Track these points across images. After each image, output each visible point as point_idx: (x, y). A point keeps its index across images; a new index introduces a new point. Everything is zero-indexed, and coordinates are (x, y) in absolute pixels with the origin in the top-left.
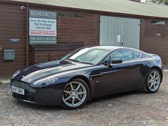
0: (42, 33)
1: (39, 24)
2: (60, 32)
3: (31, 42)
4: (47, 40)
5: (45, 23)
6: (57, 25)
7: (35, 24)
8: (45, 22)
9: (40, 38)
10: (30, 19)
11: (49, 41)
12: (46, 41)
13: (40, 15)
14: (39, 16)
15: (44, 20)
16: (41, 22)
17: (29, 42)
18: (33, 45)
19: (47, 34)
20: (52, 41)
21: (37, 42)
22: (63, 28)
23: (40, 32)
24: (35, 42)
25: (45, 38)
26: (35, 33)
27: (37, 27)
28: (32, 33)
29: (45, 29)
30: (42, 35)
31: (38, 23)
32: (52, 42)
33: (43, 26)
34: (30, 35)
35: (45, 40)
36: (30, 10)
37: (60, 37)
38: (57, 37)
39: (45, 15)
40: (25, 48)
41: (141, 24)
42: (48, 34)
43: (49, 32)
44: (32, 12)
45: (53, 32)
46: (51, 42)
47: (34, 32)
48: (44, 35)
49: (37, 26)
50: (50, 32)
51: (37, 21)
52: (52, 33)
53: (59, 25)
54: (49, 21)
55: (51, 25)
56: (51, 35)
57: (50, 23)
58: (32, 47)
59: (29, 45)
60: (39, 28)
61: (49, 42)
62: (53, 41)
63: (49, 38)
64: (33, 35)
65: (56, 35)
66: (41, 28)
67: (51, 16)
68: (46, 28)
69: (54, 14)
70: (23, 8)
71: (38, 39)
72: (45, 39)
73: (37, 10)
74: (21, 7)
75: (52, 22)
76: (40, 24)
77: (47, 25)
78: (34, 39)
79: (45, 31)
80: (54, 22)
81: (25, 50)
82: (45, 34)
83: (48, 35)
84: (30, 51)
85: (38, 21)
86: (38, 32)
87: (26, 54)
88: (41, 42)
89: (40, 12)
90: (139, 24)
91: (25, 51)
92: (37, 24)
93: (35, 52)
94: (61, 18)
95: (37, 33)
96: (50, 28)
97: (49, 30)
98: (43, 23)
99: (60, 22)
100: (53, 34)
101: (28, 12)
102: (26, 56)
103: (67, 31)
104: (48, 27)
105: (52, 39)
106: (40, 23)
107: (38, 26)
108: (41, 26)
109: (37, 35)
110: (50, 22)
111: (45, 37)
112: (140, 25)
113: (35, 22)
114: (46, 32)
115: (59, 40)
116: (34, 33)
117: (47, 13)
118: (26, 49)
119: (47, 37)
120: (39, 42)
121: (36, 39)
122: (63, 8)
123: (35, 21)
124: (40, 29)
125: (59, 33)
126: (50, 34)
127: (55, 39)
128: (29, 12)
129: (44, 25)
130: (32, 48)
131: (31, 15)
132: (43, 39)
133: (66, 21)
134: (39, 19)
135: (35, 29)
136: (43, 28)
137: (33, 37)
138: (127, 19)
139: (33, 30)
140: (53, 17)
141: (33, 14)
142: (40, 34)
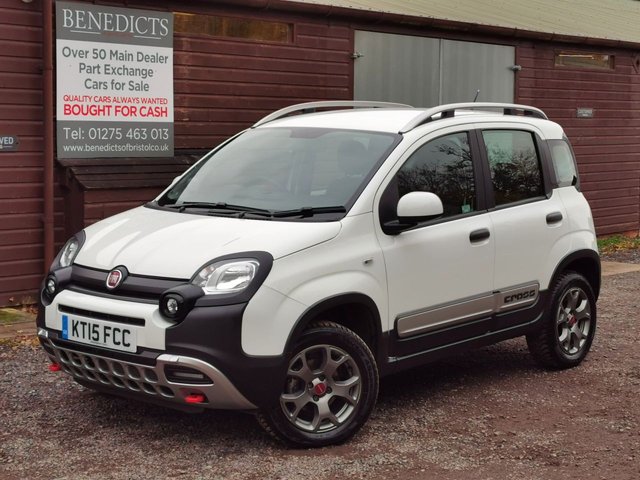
0: (112, 110)
1: (98, 67)
2: (186, 104)
3: (66, 149)
4: (133, 142)
5: (124, 62)
6: (174, 70)
7: (82, 67)
8: (124, 57)
9: (103, 133)
10: (61, 43)
11: (140, 142)
12: (128, 146)
13: (103, 26)
14: (97, 30)
15: (121, 48)
16: (107, 61)
17: (55, 151)
18: (76, 163)
19: (132, 111)
20: (154, 143)
21: (92, 148)
22: (200, 85)
23: (102, 105)
24: (80, 148)
25: (124, 132)
26: (81, 109)
27: (89, 84)
28: (68, 110)
29: (126, 93)
30: (112, 118)
31: (94, 63)
32: (157, 148)
33: (118, 79)
34: (61, 116)
35: (125, 141)
36: (59, 4)
37: (190, 124)
38: (175, 126)
39: (123, 25)
40: (41, 177)
41: (519, 67)
42: (138, 113)
43: (141, 105)
44: (69, 14)
45: (159, 105)
47: (76, 102)
48: (120, 118)
49: (90, 76)
50: (144, 105)
51: (90, 55)
52: (153, 106)
53: (185, 70)
54: (140, 56)
55: (150, 73)
56: (151, 119)
57: (143, 65)
58: (71, 171)
59: (57, 164)
60: (97, 85)
61: (141, 148)
62: (160, 142)
63: (141, 132)
64: (72, 118)
65: (170, 118)
66: (109, 85)
67: (149, 33)
68: (127, 86)
69: (164, 23)
71: (93, 135)
72: (124, 135)
73: (91, 6)
75: (155, 59)
76: (102, 70)
77: (133, 72)
78: (76, 135)
79: (124, 100)
80: (162, 59)
81: (37, 185)
82: (125, 111)
83: (138, 119)
84: (62, 190)
85: (97, 54)
86: (93, 103)
87: (43, 203)
88: (108, 148)
89: (103, 16)
90: (511, 69)
91: (40, 193)
92: (91, 70)
93: (87, 197)
94: (191, 43)
95: (89, 109)
96: (146, 87)
97: (141, 94)
98: (115, 63)
99: (187, 61)
100: (160, 114)
101: (51, 15)
102: (43, 212)
103: (216, 100)
104: (137, 79)
105: (155, 137)
106: (102, 63)
107: (95, 77)
108: (108, 79)
109: (89, 118)
110: (146, 58)
111: (125, 126)
112: (516, 71)
113: (83, 60)
114: (129, 105)
115: (184, 138)
116: (76, 110)
117: (131, 19)
118: (42, 182)
119: (134, 125)
120: (101, 148)
121: (85, 135)
123: (83, 54)
124: (101, 93)
125: (182, 110)
126: (145, 112)
127: (167, 135)
128: (54, 12)
129: (121, 71)
130: (71, 179)
131: (65, 25)
132: (115, 135)
133: (214, 55)
134: (99, 46)
135: (82, 92)
136: (118, 86)
137: (74, 125)
138: (461, 44)
139: (72, 94)
140: (158, 35)
141: (75, 24)
142: (101, 113)
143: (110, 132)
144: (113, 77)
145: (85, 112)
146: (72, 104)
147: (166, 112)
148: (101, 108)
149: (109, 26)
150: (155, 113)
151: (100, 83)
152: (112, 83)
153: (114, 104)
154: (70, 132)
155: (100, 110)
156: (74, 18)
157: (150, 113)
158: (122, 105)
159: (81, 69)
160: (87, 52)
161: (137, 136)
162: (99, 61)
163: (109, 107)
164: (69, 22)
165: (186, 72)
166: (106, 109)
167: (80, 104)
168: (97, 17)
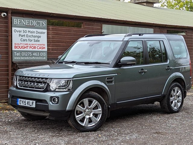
0: (29, 47)
1: (25, 35)
3: (15, 58)
4: (35, 56)
5: (32, 34)
6: (47, 36)
7: (20, 35)
8: (32, 32)
10: (13, 29)
11: (37, 56)
13: (26, 24)
14: (24, 25)
15: (31, 30)
16: (27, 33)
17: (12, 59)
18: (18, 62)
19: (35, 48)
21: (23, 58)
22: (55, 40)
23: (26, 46)
24: (19, 58)
25: (32, 54)
26: (19, 47)
27: (22, 40)
28: (16, 47)
29: (33, 42)
30: (29, 49)
31: (23, 34)
33: (30, 38)
34: (13, 49)
35: (33, 56)
36: (13, 17)
37: (52, 51)
38: (47, 52)
39: (32, 23)
40: (8, 66)
42: (36, 48)
43: (37, 46)
44: (16, 20)
45: (43, 46)
46: (40, 58)
47: (18, 45)
48: (31, 50)
49: (22, 38)
50: (38, 46)
51: (22, 32)
52: (41, 46)
54: (37, 32)
55: (40, 37)
56: (40, 50)
57: (38, 35)
58: (16, 65)
59: (12, 62)
60: (24, 40)
61: (37, 58)
62: (43, 57)
63: (37, 54)
64: (17, 49)
65: (46, 50)
66: (28, 40)
67: (40, 26)
68: (33, 41)
69: (44, 23)
70: (4, 15)
71: (23, 54)
73: (23, 18)
74: (2, 14)
75: (41, 33)
76: (26, 36)
77: (35, 37)
78: (18, 54)
79: (32, 44)
80: (44, 33)
81: (6, 68)
82: (33, 48)
83: (36, 50)
84: (13, 70)
85: (24, 32)
86: (23, 45)
87: (8, 73)
88: (28, 58)
89: (26, 21)
91: (8, 70)
92: (22, 36)
94: (52, 28)
95: (22, 47)
96: (39, 41)
97: (37, 43)
98: (30, 34)
99: (51, 33)
100: (43, 49)
102: (8, 76)
103: (60, 44)
104: (36, 39)
105: (42, 54)
106: (26, 34)
107: (24, 38)
108: (28, 39)
109: (22, 49)
110: (39, 33)
111: (33, 52)
113: (20, 33)
114: (34, 46)
115: (50, 55)
116: (18, 47)
117: (34, 22)
119: (35, 52)
120: (25, 58)
121: (21, 54)
122: (55, 15)
124: (25, 42)
125: (50, 47)
126: (38, 48)
127: (45, 54)
128: (11, 20)
129: (31, 36)
130: (16, 67)
131: (15, 24)
132: (30, 54)
133: (59, 32)
134: (25, 29)
135: (20, 42)
136: (30, 41)
137: (17, 52)
138: (136, 28)
139: (17, 43)
140: (42, 26)
141: (18, 23)
142: (26, 48)
143: (28, 53)
144: (29, 38)
145: (21, 48)
146: (17, 46)
147: (45, 48)
148: (26, 47)
149: (28, 24)
150: (41, 48)
151: (25, 40)
152: (29, 40)
153: (29, 46)
154: (16, 53)
155: (25, 47)
156: (17, 21)
157: (40, 48)
158: (32, 46)
159: (19, 36)
160: (21, 31)
161: (36, 55)
162: (25, 34)
163: (28, 46)
164: (16, 23)
165: (51, 36)
166: (27, 47)
167: (19, 46)
168: (24, 21)
